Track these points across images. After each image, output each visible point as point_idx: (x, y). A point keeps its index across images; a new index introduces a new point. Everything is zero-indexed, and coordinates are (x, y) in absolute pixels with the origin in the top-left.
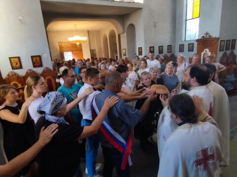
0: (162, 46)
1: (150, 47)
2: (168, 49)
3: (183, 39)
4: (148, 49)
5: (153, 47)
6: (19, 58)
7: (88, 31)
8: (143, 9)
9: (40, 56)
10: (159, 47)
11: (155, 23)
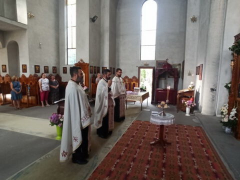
0: (48, 67)
1: (35, 66)
2: (53, 70)
3: (66, 63)
4: (33, 67)
5: (39, 66)
8: (27, 30)
10: (45, 67)
11: (40, 45)
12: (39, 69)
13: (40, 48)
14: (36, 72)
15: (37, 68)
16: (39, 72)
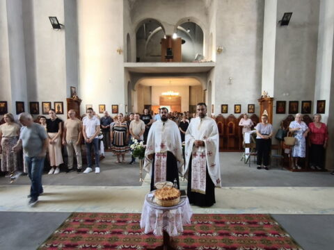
0: (240, 105)
1: (222, 105)
2: (249, 109)
4: (220, 107)
5: (227, 105)
6: (104, 105)
7: (190, 87)
8: (215, 68)
9: (117, 106)
10: (235, 105)
11: (230, 80)
12: (227, 108)
13: (230, 84)
14: (222, 112)
15: (225, 108)
16: (226, 112)
